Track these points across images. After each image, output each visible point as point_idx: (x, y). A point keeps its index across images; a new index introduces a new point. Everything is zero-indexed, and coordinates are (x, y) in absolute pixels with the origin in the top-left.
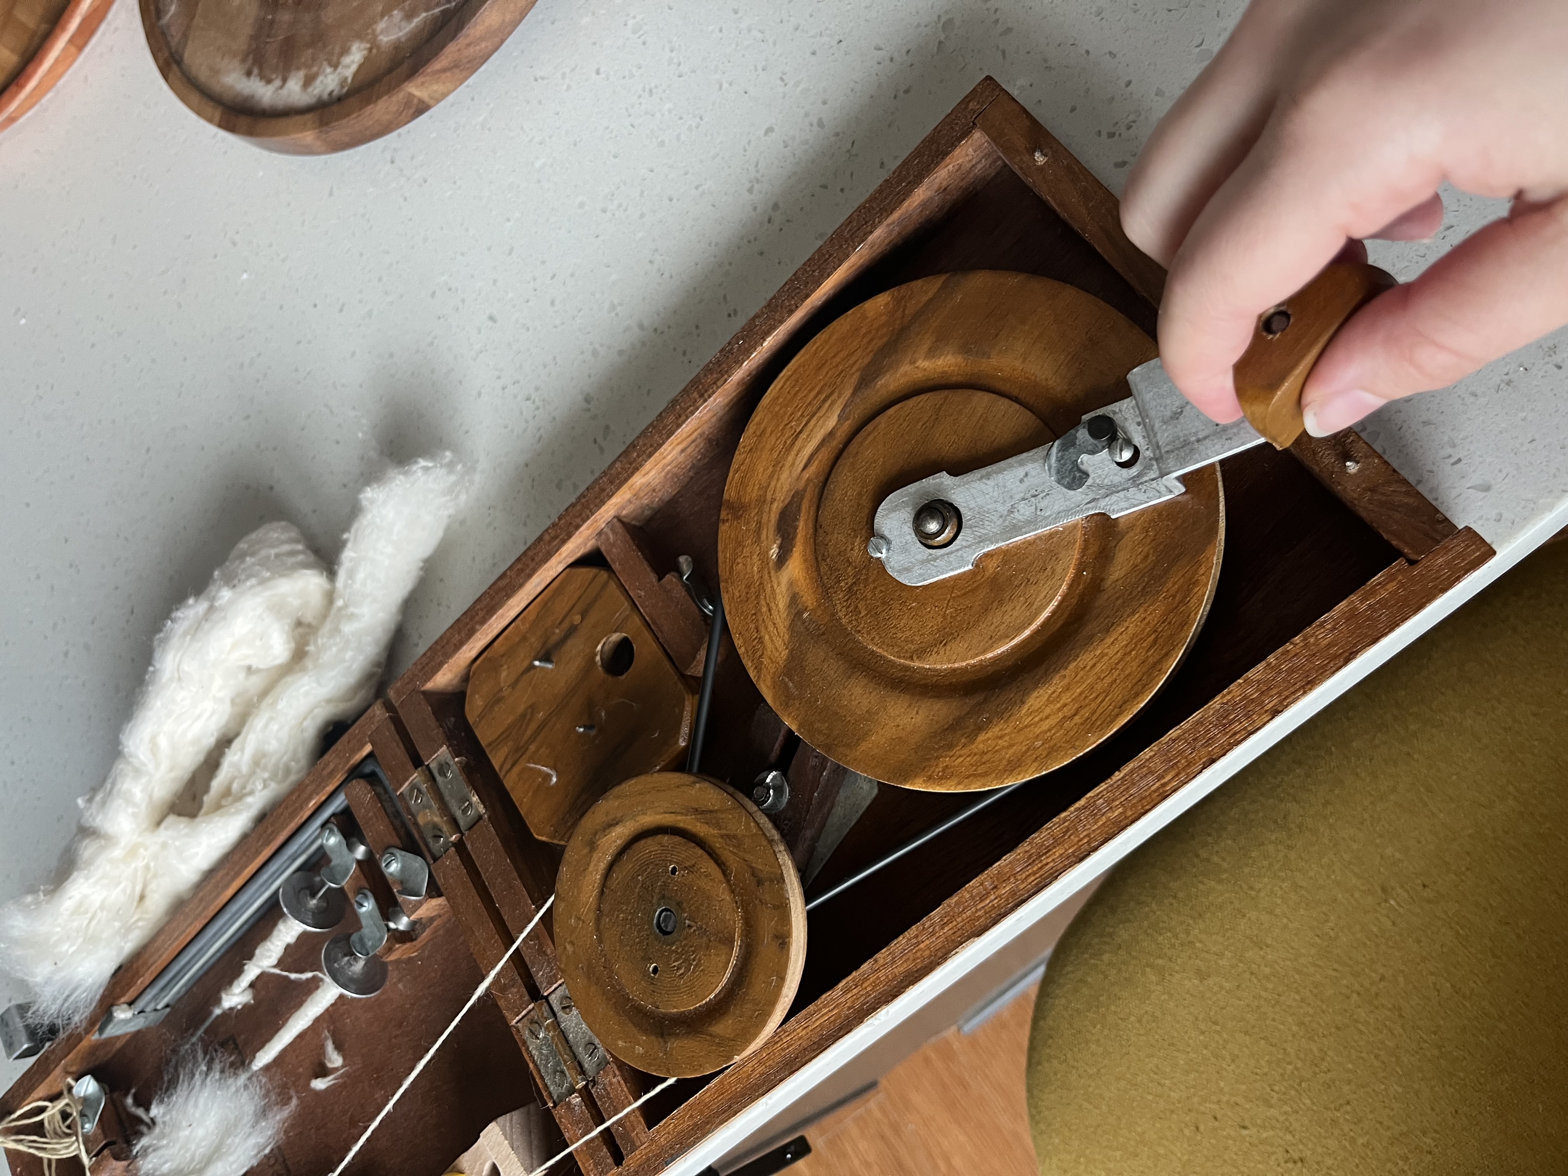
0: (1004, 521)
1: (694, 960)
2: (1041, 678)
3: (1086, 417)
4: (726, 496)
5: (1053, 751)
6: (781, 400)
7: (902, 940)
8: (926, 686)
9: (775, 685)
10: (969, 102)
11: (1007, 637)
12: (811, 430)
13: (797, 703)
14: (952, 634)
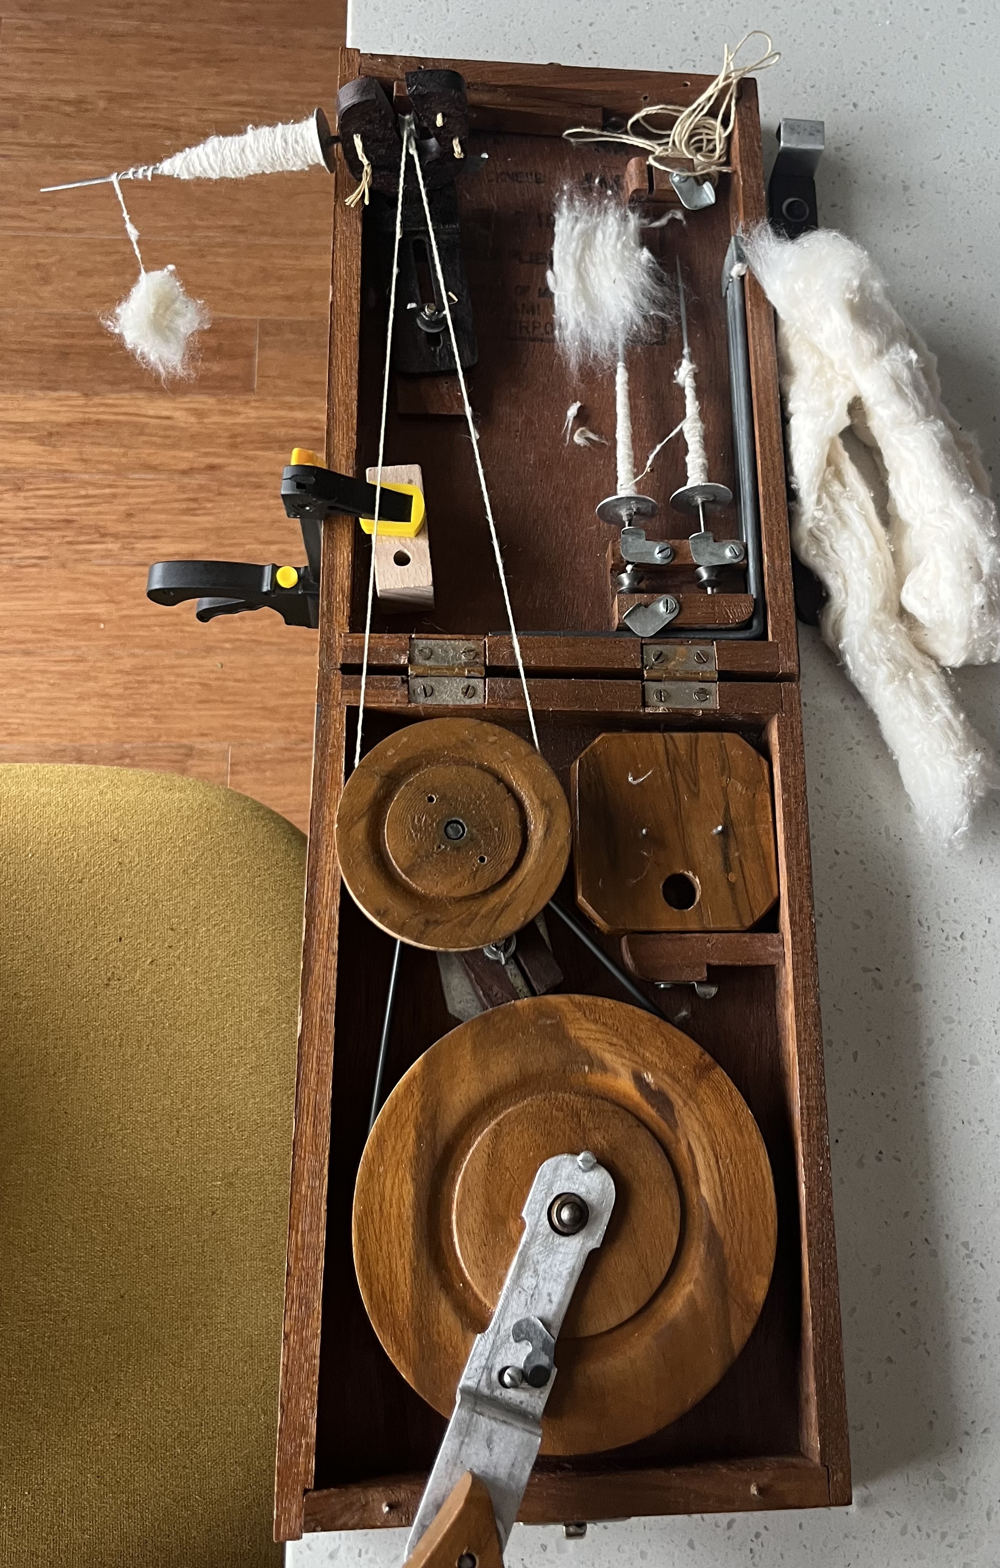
0: (533, 1262)
1: (416, 836)
2: (419, 1204)
3: (554, 1372)
4: (719, 1069)
5: (370, 1174)
6: (753, 1164)
7: (333, 982)
8: (474, 1119)
9: (557, 1009)
10: (844, 1476)
11: (461, 1202)
12: (711, 1171)
13: (532, 1017)
14: (492, 1166)
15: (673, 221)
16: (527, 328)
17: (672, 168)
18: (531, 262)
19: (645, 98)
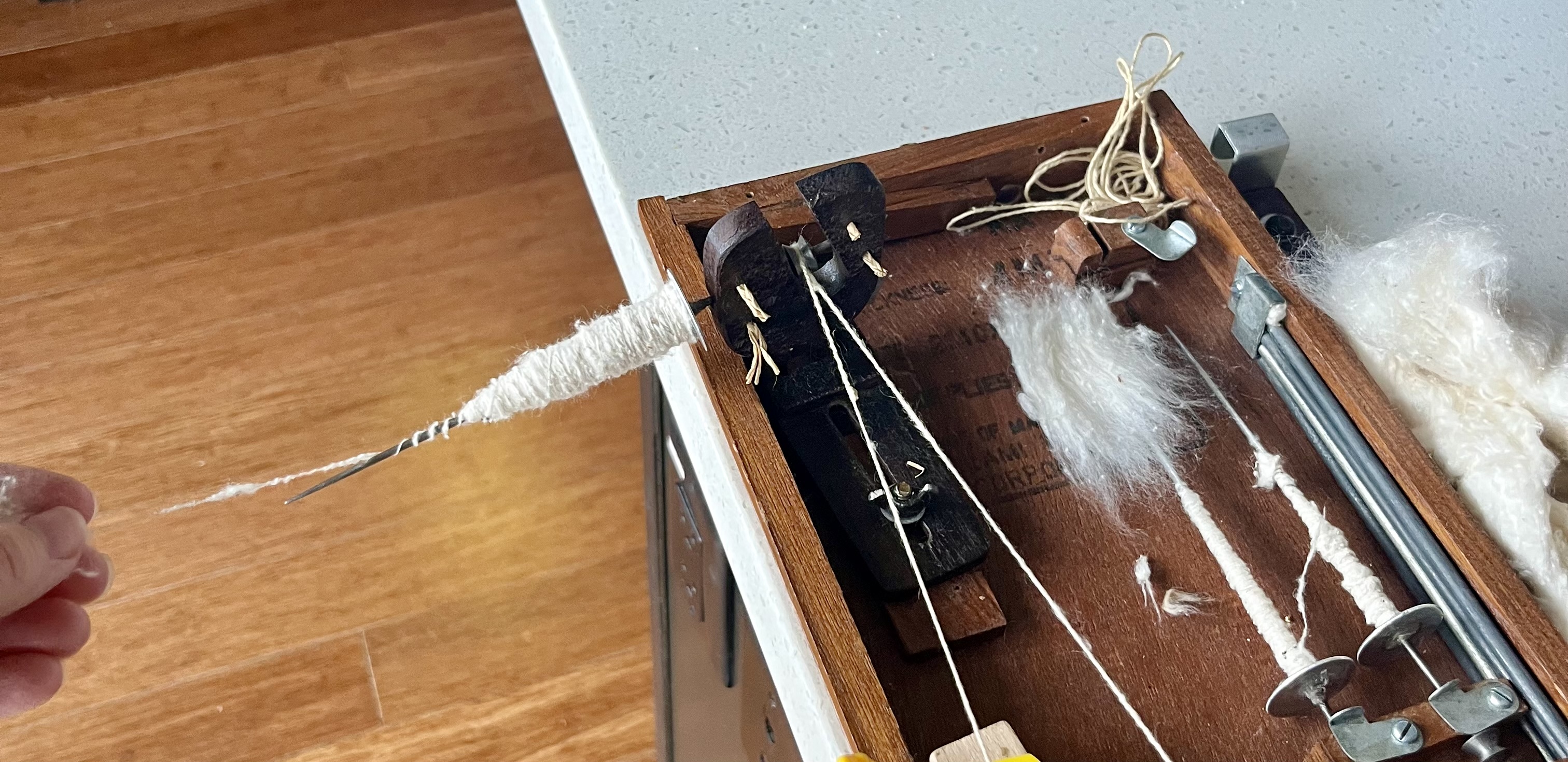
15: (1140, 285)
16: (1019, 479)
17: (1123, 217)
18: (981, 393)
19: (1041, 150)
